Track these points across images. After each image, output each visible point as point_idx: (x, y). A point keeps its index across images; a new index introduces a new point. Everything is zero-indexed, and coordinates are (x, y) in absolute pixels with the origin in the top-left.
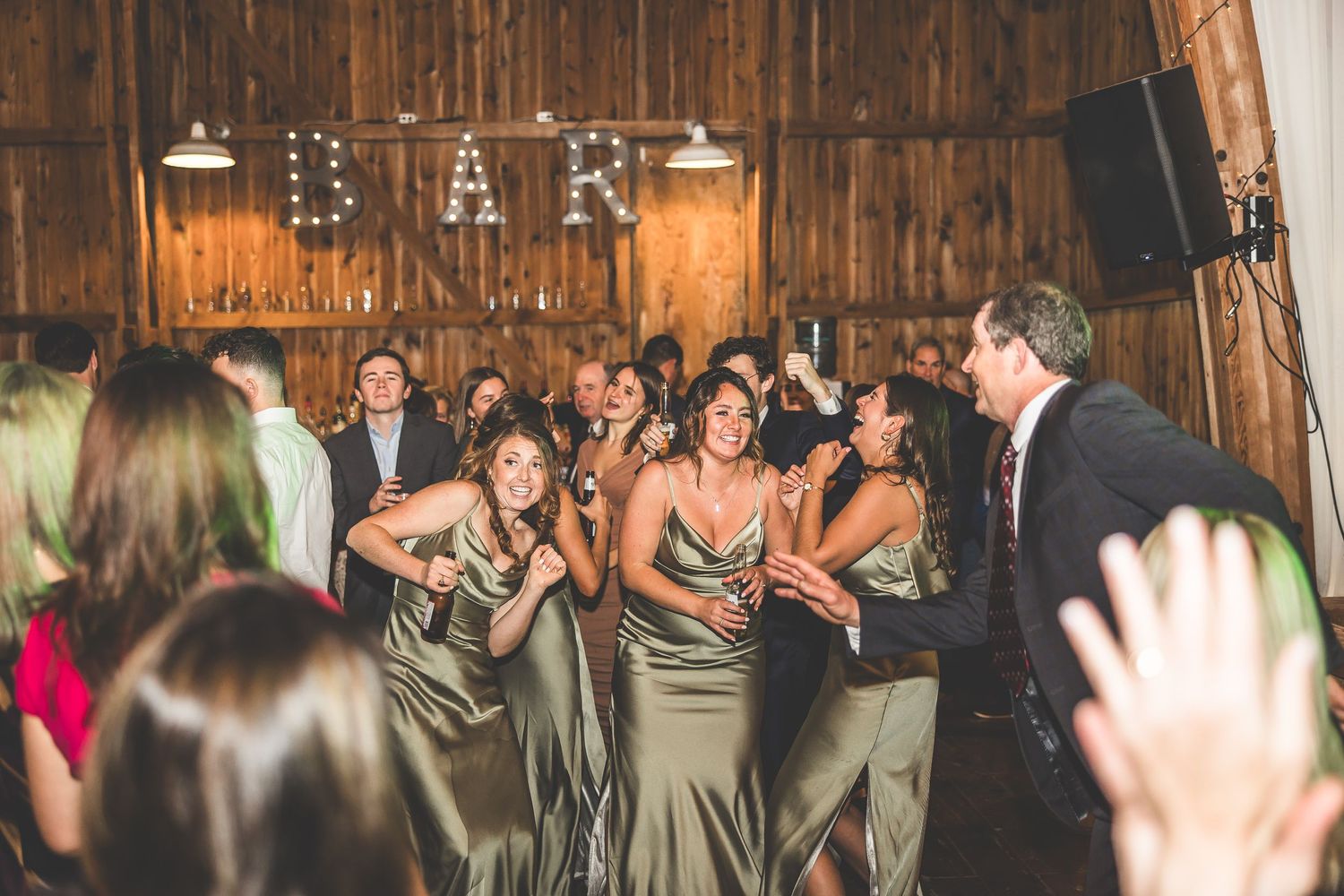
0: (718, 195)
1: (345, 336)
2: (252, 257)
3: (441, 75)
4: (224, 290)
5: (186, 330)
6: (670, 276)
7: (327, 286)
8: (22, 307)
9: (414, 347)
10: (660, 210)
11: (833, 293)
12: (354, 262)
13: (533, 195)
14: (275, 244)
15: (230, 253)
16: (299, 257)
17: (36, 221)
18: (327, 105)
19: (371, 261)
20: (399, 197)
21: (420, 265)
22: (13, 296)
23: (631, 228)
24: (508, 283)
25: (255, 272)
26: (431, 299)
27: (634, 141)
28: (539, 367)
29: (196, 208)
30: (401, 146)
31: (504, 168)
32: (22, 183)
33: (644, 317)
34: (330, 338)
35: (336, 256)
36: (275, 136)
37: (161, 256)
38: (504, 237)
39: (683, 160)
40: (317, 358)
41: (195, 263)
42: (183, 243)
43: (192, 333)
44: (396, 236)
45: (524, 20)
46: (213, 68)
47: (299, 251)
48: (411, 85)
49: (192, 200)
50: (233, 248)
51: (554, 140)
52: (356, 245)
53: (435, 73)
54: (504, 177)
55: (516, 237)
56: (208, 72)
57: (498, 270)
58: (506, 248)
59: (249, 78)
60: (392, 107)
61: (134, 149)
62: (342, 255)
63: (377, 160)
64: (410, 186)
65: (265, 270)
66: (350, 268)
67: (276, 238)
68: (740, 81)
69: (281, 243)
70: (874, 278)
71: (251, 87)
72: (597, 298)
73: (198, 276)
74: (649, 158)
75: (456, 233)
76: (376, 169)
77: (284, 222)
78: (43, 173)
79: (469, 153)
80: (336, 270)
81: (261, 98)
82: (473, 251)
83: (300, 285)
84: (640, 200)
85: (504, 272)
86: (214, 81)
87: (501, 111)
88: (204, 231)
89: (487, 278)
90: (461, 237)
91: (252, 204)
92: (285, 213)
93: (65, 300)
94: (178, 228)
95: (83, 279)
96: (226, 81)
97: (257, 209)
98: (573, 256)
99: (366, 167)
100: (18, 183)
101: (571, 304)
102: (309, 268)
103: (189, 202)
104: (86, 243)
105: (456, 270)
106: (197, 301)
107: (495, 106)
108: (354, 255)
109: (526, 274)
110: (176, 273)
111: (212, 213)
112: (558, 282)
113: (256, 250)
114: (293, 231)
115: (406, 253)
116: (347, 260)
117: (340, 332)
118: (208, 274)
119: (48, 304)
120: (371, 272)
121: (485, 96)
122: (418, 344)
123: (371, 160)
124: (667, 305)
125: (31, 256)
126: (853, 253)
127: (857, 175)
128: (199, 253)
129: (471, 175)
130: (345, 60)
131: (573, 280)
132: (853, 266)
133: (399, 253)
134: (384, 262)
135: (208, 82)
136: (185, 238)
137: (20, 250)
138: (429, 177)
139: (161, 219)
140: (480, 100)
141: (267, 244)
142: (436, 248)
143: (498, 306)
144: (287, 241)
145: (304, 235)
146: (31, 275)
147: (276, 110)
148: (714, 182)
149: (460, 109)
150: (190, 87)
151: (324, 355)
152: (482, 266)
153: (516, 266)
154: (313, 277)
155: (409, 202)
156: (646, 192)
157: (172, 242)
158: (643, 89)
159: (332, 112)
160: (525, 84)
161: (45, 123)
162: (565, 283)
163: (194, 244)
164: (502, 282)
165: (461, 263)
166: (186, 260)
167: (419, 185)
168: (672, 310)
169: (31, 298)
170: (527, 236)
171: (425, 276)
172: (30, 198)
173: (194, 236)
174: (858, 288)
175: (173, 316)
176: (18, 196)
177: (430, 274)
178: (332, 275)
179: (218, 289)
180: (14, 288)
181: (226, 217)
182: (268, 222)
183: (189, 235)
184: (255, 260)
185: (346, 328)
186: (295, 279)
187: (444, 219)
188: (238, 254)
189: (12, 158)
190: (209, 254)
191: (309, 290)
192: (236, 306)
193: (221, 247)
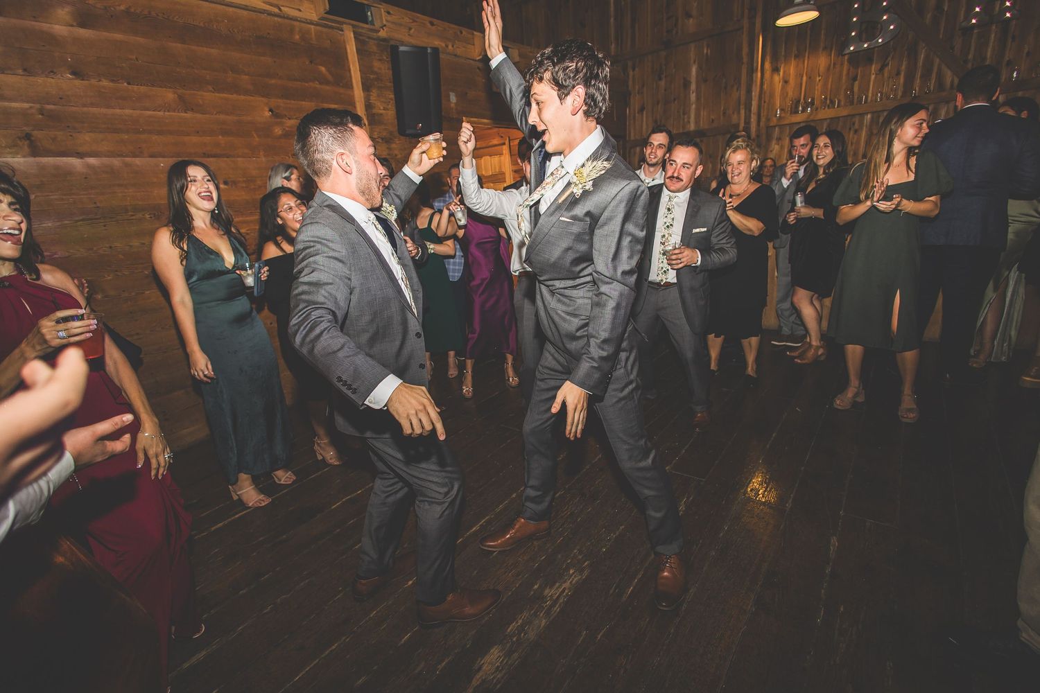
1: (872, 118)
2: (818, 78)
4: (798, 101)
5: (773, 127)
7: (864, 88)
8: (693, 126)
12: (886, 70)
14: (834, 67)
15: (805, 78)
16: (848, 73)
17: (703, 80)
20: (928, 17)
21: (937, 61)
22: (689, 122)
24: (1009, 63)
25: (819, 87)
26: (941, 84)
29: (787, 55)
32: (696, 63)
34: (861, 121)
35: (874, 67)
37: (765, 87)
41: (783, 88)
42: (778, 78)
43: (777, 129)
44: (921, 45)
47: (849, 69)
49: (785, 51)
50: (806, 74)
52: (889, 58)
57: (1003, 54)
58: (1014, 36)
61: (758, 21)
62: (879, 66)
64: (938, 8)
65: (825, 85)
66: (883, 75)
67: (834, 64)
69: (838, 66)
73: (784, 95)
77: (840, 53)
78: (707, 54)
80: (873, 77)
82: (984, 45)
83: (846, 90)
85: (1008, 56)
88: (791, 69)
90: (976, 33)
91: (822, 47)
92: (845, 45)
93: (713, 121)
94: (776, 70)
95: (722, 108)
97: (825, 48)
102: (855, 79)
103: (783, 53)
104: (726, 88)
105: (965, 61)
106: (782, 110)
108: (887, 65)
110: (772, 95)
111: (796, 57)
113: (821, 74)
114: (846, 57)
115: (927, 56)
116: (881, 69)
117: (869, 116)
118: (790, 94)
119: (704, 125)
120: (898, 74)
125: (698, 98)
128: (786, 82)
133: (922, 57)
134: (909, 66)
136: (779, 75)
137: (693, 97)
139: (767, 65)
141: (828, 69)
142: (952, 48)
144: (842, 64)
145: (856, 58)
146: (698, 110)
151: (856, 131)
152: (989, 53)
153: (1020, 50)
154: (856, 84)
155: (936, 20)
157: (772, 78)
161: (710, 26)
163: (784, 77)
164: (1005, 62)
165: (971, 56)
166: (778, 86)
167: (946, 6)
169: (697, 122)
171: (939, 69)
172: (700, 68)
173: (784, 72)
175: (768, 120)
176: (694, 70)
177: (944, 67)
178: (869, 81)
179: (795, 101)
180: (689, 118)
181: (805, 57)
182: (831, 56)
183: (781, 73)
184: (819, 80)
185: (873, 113)
186: (844, 87)
187: (963, 24)
188: (809, 78)
189: (693, 49)
190: (792, 82)
191: (852, 92)
192: (804, 110)
193: (798, 75)
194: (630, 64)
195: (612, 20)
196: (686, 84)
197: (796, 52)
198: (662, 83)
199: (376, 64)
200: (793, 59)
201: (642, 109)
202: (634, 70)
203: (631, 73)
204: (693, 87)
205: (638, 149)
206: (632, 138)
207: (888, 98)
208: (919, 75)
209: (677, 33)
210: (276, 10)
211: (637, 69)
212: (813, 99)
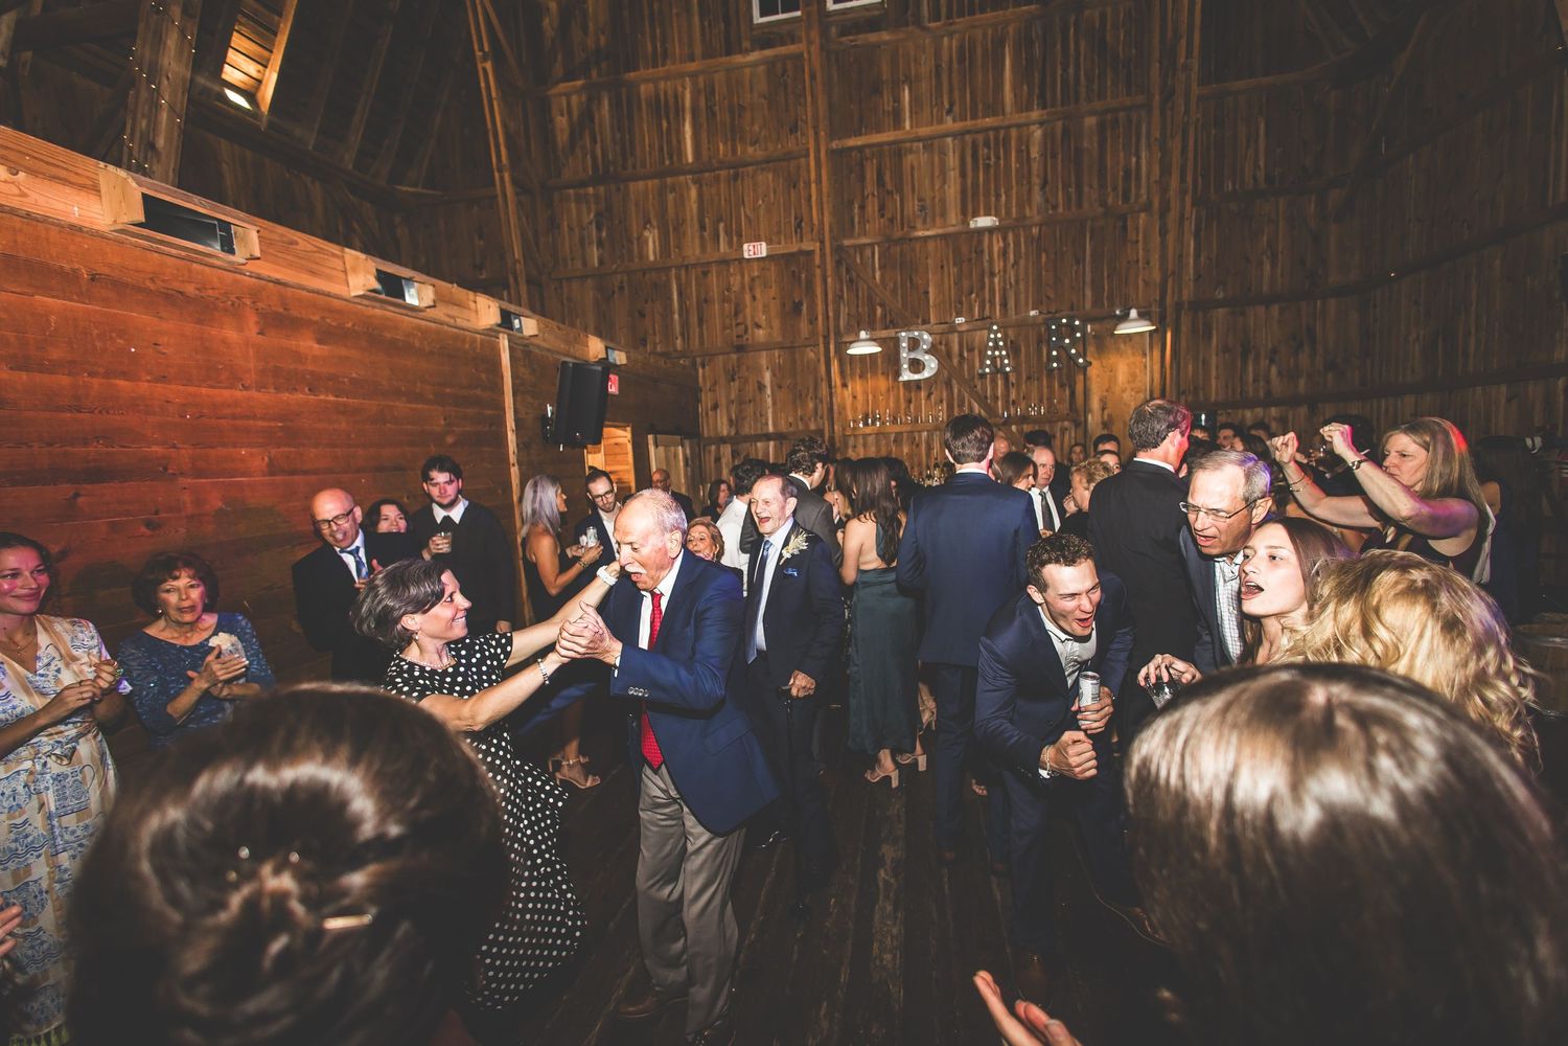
0: (1133, 347)
1: (928, 435)
3: (977, 295)
4: (867, 415)
5: (849, 436)
6: (1105, 394)
7: (918, 408)
8: (771, 429)
10: (1099, 358)
11: (1201, 398)
12: (933, 397)
13: (1028, 355)
15: (870, 397)
16: (904, 396)
17: (778, 386)
18: (918, 317)
19: (941, 393)
20: (955, 361)
21: (966, 395)
22: (767, 424)
23: (1084, 369)
24: (1014, 402)
25: (882, 405)
27: (1084, 322)
29: (852, 375)
30: (956, 335)
31: (1011, 342)
32: (769, 369)
33: (1090, 417)
34: (920, 437)
35: (923, 394)
36: (893, 335)
37: (835, 400)
38: (1013, 379)
39: (1124, 329)
40: (914, 447)
41: (853, 404)
42: (848, 393)
43: (852, 438)
44: (954, 381)
45: (1022, 262)
46: (860, 303)
47: (904, 393)
48: (961, 303)
49: (851, 371)
50: (871, 393)
51: (1039, 325)
52: (933, 388)
53: (973, 296)
54: (1011, 347)
55: (1018, 378)
56: (858, 306)
57: (1008, 396)
58: (1013, 384)
59: (878, 307)
60: (951, 315)
61: (832, 347)
62: (926, 393)
63: (944, 343)
64: (961, 355)
65: (888, 404)
66: (931, 400)
67: (892, 387)
68: (1146, 283)
69: (895, 389)
70: (1227, 386)
71: (879, 311)
72: (1064, 408)
73: (855, 410)
74: (1092, 330)
75: (986, 378)
76: (943, 347)
77: (897, 379)
78: (779, 363)
79: (996, 335)
80: (923, 402)
81: (884, 316)
82: (994, 388)
83: (905, 410)
84: (1088, 354)
85: (1013, 396)
86: (860, 310)
87: (1009, 312)
88: (857, 386)
89: (1002, 401)
90: (989, 380)
91: (880, 371)
92: (898, 374)
93: (791, 424)
94: (844, 385)
96: (866, 309)
97: (883, 373)
98: (1050, 387)
99: (939, 347)
100: (767, 368)
101: (1049, 412)
102: (910, 402)
103: (849, 373)
104: (801, 395)
105: (986, 397)
106: (854, 421)
107: (1007, 310)
108: (932, 393)
109: (1024, 398)
110: (843, 407)
112: (1041, 401)
113: (882, 393)
114: (901, 383)
115: (959, 391)
116: (929, 396)
117: (925, 433)
118: (859, 407)
119: (783, 428)
120: (941, 401)
121: (1000, 305)
123: (941, 343)
124: (1103, 409)
125: (774, 404)
126: (1214, 373)
127: (1217, 329)
128: (855, 397)
129: (996, 347)
130: (927, 293)
131: (1050, 399)
132: (1213, 382)
133: (956, 391)
134: (948, 396)
136: (848, 390)
137: (769, 401)
138: (971, 350)
139: (838, 381)
140: (998, 307)
141: (888, 390)
142: (976, 387)
143: (1009, 415)
145: (907, 384)
146: (774, 413)
147: (891, 321)
148: (1130, 340)
149: (987, 313)
150: (848, 314)
151: (918, 445)
152: (1000, 394)
153: (1018, 394)
154: (912, 406)
155: (960, 363)
156: (1091, 349)
157: (842, 393)
158: (1089, 293)
159: (920, 321)
160: (1022, 296)
161: (780, 339)
162: (1045, 402)
163: (853, 392)
164: (1011, 403)
165: (988, 394)
166: (849, 401)
167: (966, 355)
168: (1106, 412)
169: (775, 425)
170: (1024, 377)
171: (970, 402)
172: (774, 375)
173: (853, 389)
174: (1217, 394)
175: (842, 429)
176: (768, 376)
177: (972, 401)
178: (921, 404)
180: (767, 420)
181: (868, 378)
182: (888, 381)
183: (850, 388)
184: (882, 399)
185: (928, 431)
186: (903, 407)
187: (980, 371)
188: (874, 396)
189: (764, 357)
190: (860, 397)
192: (873, 423)
193: (866, 393)
194: (699, 360)
195: (676, 316)
196: (761, 387)
197: (860, 375)
198: (735, 385)
199: (522, 370)
200: (858, 379)
201: (715, 407)
202: (703, 367)
203: (701, 371)
204: (768, 391)
205: (713, 447)
206: (706, 435)
207: (937, 420)
209: (747, 340)
210: (452, 321)
211: (707, 367)
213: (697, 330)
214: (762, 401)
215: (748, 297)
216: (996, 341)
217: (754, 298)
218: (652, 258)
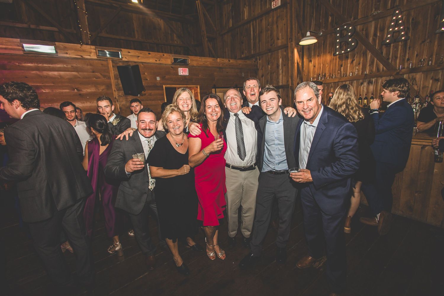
2: (327, 65)
7: (346, 70)
9: (371, 84)
12: (355, 62)
13: (425, 25)
14: (333, 61)
15: (322, 65)
16: (339, 63)
17: (283, 65)
18: (351, 18)
19: (360, 61)
20: (371, 39)
21: (376, 59)
22: (279, 81)
24: (408, 60)
25: (327, 69)
26: (378, 69)
28: (418, 87)
29: (315, 55)
30: (373, 22)
31: (413, 19)
35: (349, 61)
36: (333, 31)
38: (409, 44)
41: (314, 69)
42: (311, 65)
44: (368, 52)
46: (321, 17)
47: (339, 61)
48: (379, 1)
49: (314, 54)
50: (322, 63)
52: (355, 57)
54: (412, 22)
55: (414, 43)
57: (405, 56)
58: (409, 47)
59: (330, 17)
60: (372, 11)
62: (351, 60)
63: (365, 29)
64: (375, 35)
65: (330, 68)
66: (353, 64)
67: (333, 59)
71: (330, 19)
73: (314, 72)
75: (390, 46)
76: (364, 32)
78: (285, 54)
79: (397, 17)
80: (349, 65)
81: (332, 21)
82: (395, 52)
83: (338, 70)
85: (407, 56)
88: (316, 61)
89: (400, 59)
90: (392, 47)
91: (328, 51)
92: (335, 51)
94: (310, 61)
96: (323, 20)
97: (329, 52)
99: (361, 32)
100: (281, 57)
101: (437, 63)
102: (341, 66)
103: (313, 54)
105: (388, 59)
106: (313, 78)
108: (354, 60)
110: (308, 72)
111: (318, 56)
112: (432, 56)
113: (328, 63)
114: (338, 56)
115: (371, 57)
116: (352, 62)
118: (316, 71)
119: (285, 83)
120: (359, 64)
122: (372, 83)
123: (363, 30)
125: (282, 72)
128: (314, 66)
129: (397, 25)
131: (439, 54)
133: (369, 57)
134: (363, 60)
135: (319, 21)
136: (312, 63)
137: (281, 71)
138: (382, 30)
141: (331, 61)
142: (382, 53)
143: (403, 68)
144: (336, 59)
145: (340, 56)
146: (282, 77)
147: (336, 23)
149: (397, 3)
150: (315, 24)
152: (399, 55)
153: (413, 54)
154: (342, 68)
155: (374, 40)
157: (308, 65)
162: (435, 56)
163: (314, 64)
164: (406, 60)
165: (391, 56)
166: (311, 69)
167: (378, 34)
169: (282, 82)
170: (419, 42)
172: (283, 60)
173: (314, 62)
176: (281, 60)
177: (378, 62)
178: (347, 67)
179: (318, 75)
181: (321, 56)
182: (331, 55)
183: (313, 62)
184: (327, 66)
185: (349, 81)
186: (337, 69)
189: (280, 52)
190: (317, 66)
191: (341, 72)
193: (319, 64)
194: (258, 57)
195: (252, 41)
196: (278, 66)
197: (318, 54)
198: (270, 66)
200: (317, 57)
201: (262, 76)
203: (259, 61)
204: (280, 68)
207: (355, 74)
208: (368, 64)
209: (274, 46)
211: (261, 60)
212: (325, 74)
213: (258, 45)
214: (278, 72)
215: (275, 26)
216: (397, 20)
217: (277, 26)
218: (246, 18)
